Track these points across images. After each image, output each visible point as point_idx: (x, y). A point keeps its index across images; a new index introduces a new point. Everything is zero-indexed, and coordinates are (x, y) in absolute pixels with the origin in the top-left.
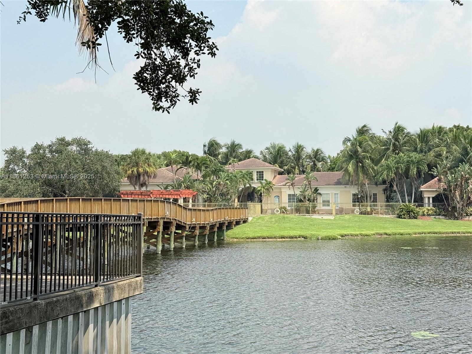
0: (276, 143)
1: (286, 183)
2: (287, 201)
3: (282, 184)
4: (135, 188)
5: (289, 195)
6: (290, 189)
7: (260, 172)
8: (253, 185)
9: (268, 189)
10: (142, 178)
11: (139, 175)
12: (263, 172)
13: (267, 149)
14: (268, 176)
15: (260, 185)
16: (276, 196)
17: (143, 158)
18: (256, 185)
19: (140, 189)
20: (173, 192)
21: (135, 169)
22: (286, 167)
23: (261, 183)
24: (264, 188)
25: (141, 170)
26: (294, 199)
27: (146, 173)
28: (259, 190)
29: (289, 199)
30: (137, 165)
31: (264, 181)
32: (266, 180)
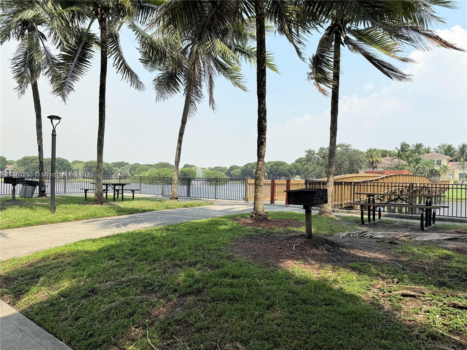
0: (445, 143)
1: (458, 167)
2: (458, 177)
3: (455, 167)
4: (370, 169)
5: (460, 174)
6: (461, 170)
7: (439, 160)
8: (435, 168)
9: (445, 171)
10: (375, 164)
11: (373, 162)
12: (441, 160)
13: (439, 147)
14: (445, 162)
15: (439, 168)
16: (450, 174)
17: (374, 153)
18: (437, 168)
19: (373, 170)
20: (392, 172)
21: (371, 160)
22: (454, 158)
23: (440, 167)
24: (442, 169)
25: (374, 160)
26: (463, 176)
27: (377, 161)
28: (439, 171)
30: (372, 157)
31: (442, 166)
32: (443, 165)
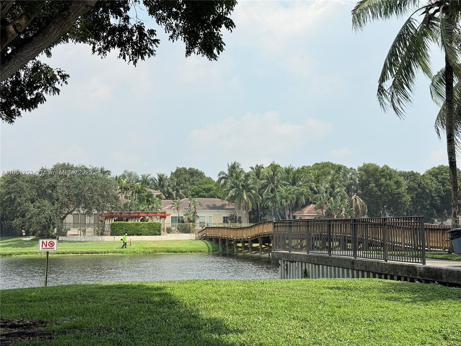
1: (172, 207)
2: (171, 222)
3: (166, 207)
6: (174, 212)
29: (172, 221)
